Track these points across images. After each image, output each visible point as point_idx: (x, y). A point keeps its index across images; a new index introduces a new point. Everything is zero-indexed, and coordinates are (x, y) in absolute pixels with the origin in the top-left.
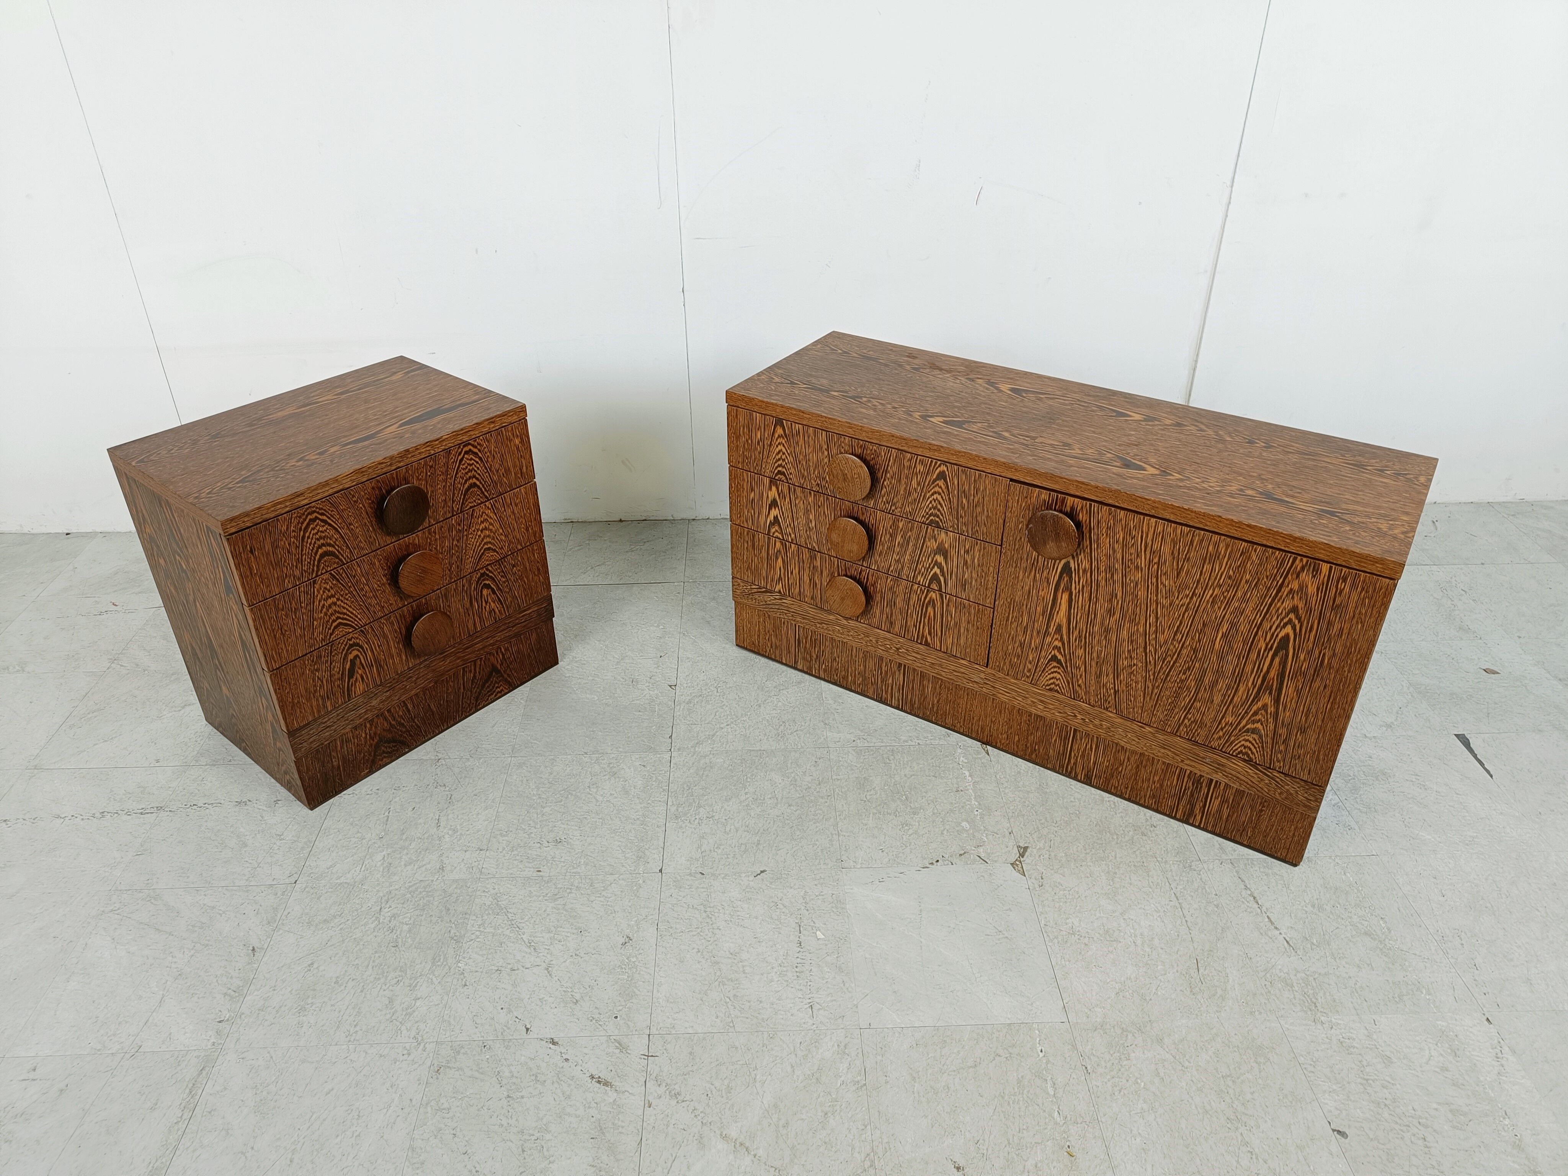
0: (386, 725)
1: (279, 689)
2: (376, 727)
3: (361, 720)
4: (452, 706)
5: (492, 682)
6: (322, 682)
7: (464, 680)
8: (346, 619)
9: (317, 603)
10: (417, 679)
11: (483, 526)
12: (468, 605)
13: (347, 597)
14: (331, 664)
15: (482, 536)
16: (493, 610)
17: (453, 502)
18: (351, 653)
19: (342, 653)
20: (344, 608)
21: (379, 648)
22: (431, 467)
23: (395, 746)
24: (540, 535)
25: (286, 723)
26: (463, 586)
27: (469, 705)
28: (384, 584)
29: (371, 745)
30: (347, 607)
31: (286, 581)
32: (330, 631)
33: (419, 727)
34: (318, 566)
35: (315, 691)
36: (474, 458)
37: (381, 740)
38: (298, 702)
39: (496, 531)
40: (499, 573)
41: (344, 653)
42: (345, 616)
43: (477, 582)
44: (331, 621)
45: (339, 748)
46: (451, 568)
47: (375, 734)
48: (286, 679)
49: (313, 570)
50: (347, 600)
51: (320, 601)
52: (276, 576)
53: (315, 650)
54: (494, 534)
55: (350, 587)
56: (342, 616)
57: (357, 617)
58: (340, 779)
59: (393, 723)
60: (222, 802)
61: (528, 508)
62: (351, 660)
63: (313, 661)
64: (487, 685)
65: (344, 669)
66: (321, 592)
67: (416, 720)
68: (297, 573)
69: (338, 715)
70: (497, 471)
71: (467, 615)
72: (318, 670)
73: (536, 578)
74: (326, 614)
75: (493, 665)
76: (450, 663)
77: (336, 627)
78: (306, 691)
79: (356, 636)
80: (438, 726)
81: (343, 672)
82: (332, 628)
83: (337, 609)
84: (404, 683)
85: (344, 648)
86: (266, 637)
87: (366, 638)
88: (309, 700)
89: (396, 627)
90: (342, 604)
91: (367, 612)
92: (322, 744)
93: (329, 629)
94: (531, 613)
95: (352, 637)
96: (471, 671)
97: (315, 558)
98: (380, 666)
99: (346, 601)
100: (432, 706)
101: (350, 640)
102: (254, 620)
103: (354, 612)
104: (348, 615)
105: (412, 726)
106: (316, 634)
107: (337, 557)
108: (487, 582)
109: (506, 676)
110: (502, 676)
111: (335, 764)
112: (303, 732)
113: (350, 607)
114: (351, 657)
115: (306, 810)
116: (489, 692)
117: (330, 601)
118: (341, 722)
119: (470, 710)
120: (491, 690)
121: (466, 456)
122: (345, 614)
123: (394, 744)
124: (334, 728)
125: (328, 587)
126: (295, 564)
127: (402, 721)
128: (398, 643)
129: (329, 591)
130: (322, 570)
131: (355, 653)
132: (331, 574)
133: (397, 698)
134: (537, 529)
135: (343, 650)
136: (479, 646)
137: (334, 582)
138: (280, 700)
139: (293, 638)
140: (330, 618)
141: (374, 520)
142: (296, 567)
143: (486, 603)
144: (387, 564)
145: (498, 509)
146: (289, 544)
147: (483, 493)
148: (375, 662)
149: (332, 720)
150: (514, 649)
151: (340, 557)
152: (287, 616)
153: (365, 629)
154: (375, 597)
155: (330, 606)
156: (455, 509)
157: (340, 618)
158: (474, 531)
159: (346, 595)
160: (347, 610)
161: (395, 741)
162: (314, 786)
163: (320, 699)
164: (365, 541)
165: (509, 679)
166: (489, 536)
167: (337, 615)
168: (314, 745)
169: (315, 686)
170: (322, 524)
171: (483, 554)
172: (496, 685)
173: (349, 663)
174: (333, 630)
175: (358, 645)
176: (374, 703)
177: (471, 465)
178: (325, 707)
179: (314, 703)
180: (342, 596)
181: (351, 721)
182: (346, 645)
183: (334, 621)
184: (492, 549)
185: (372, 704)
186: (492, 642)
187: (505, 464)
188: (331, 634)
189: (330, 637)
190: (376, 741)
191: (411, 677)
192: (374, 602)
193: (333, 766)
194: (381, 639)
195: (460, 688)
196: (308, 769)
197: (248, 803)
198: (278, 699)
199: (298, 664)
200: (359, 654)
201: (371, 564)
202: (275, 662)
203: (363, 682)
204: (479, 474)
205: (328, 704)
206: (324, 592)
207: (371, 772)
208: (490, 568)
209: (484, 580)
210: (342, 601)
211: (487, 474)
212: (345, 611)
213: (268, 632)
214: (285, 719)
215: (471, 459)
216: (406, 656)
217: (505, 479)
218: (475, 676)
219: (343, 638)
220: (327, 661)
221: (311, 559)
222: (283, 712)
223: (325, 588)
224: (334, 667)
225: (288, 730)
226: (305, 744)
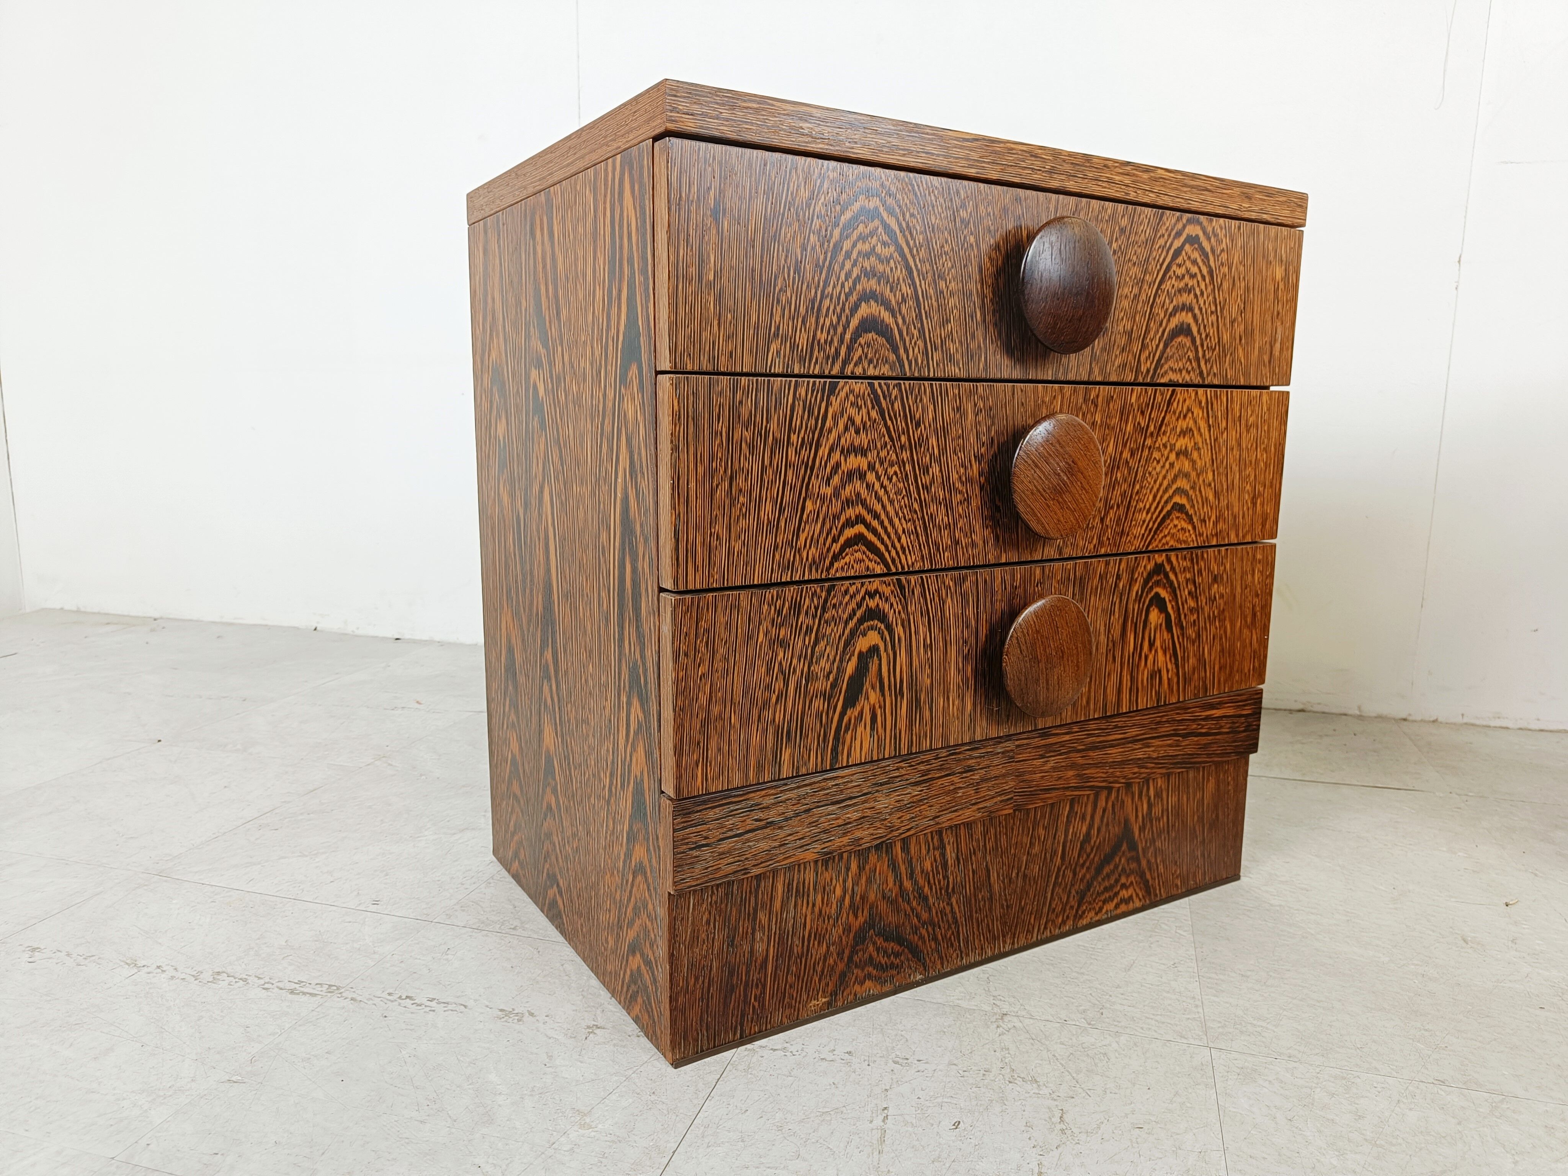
0: (891, 884)
1: (686, 655)
2: (869, 881)
3: (846, 840)
4: (1031, 895)
5: (1116, 867)
6: (786, 683)
7: (1066, 836)
8: (874, 532)
9: (824, 451)
10: (983, 780)
11: (1181, 443)
12: (1117, 632)
13: (891, 471)
14: (816, 642)
15: (1177, 468)
16: (1160, 671)
17: (1144, 347)
18: (864, 634)
19: (846, 623)
20: (879, 499)
21: (926, 652)
22: (1122, 231)
23: (897, 955)
24: (1272, 528)
25: (678, 765)
26: (1119, 577)
27: (1064, 910)
28: (970, 480)
29: (847, 929)
30: (885, 499)
31: (774, 347)
32: (836, 547)
33: (956, 921)
34: (850, 349)
35: (766, 704)
36: (1199, 260)
37: (870, 924)
38: (720, 717)
39: (1202, 472)
40: (1187, 581)
41: (851, 624)
42: (875, 523)
43: (1146, 582)
44: (843, 518)
45: (777, 904)
46: (1107, 513)
47: (863, 898)
48: (707, 631)
49: (837, 353)
50: (890, 479)
51: (831, 450)
52: (754, 318)
53: (792, 583)
54: (1198, 475)
55: (902, 447)
56: (868, 518)
57: (899, 540)
58: (760, 999)
59: (907, 884)
60: (471, 1003)
61: (1265, 449)
62: (861, 654)
63: (779, 613)
64: (1106, 870)
65: (841, 671)
66: (841, 426)
67: (954, 900)
68: (802, 340)
69: (800, 798)
70: (1232, 322)
71: (1110, 658)
72: (784, 644)
73: (1246, 632)
74: (836, 493)
75: (1127, 821)
76: (1054, 769)
77: (849, 543)
78: (745, 693)
79: (887, 591)
80: (994, 938)
81: (836, 680)
82: (842, 540)
83: (864, 493)
84: (955, 779)
85: (854, 612)
86: (692, 485)
87: (905, 607)
88: (745, 721)
89: (970, 612)
90: (877, 486)
91: (923, 539)
92: (746, 871)
93: (835, 540)
94: (1221, 717)
95: (877, 591)
96: (1083, 818)
97: (848, 322)
98: (915, 704)
99: (886, 482)
100: (994, 876)
101: (872, 595)
102: (676, 419)
103: (896, 521)
104: (882, 523)
105: (943, 912)
106: (803, 537)
107: (895, 350)
108: (1163, 594)
109: (1144, 863)
110: (1138, 861)
111: (760, 947)
112: (711, 814)
113: (891, 502)
114: (862, 644)
115: (658, 1065)
116: (1106, 889)
117: (855, 462)
118: (802, 822)
119: (1064, 922)
120: (1111, 887)
121: (1187, 247)
122: (876, 516)
123: (897, 948)
124: (781, 834)
125: (858, 420)
126: (802, 310)
127: (926, 889)
128: (966, 658)
129: (857, 432)
130: (855, 365)
131: (873, 638)
132: (871, 385)
133: (931, 813)
134: (1269, 509)
135: (851, 617)
136: (1115, 754)
137: (874, 414)
138: (682, 690)
139: (752, 521)
140: (843, 509)
141: (988, 292)
142: (804, 322)
143: (1151, 645)
144: (989, 430)
145: (1216, 418)
146: (804, 248)
147: (1198, 360)
148: (910, 688)
149: (781, 809)
150: (1173, 800)
151: (902, 351)
152: (752, 447)
153: (909, 582)
154: (949, 507)
155: (850, 475)
156: (1144, 369)
157: (864, 522)
158: (1165, 446)
159: (892, 465)
160: (884, 507)
161: (900, 940)
162: (698, 994)
163: (771, 730)
164: (961, 342)
165: (1148, 876)
166: (1187, 475)
167: (859, 509)
168: (726, 867)
169: (768, 687)
170: (885, 238)
171: (1169, 513)
172: (1123, 880)
173: (855, 659)
174: (843, 549)
175: (883, 618)
176: (884, 802)
177: (1193, 276)
178: (777, 760)
179: (756, 739)
180: (881, 463)
181: (825, 831)
182: (859, 606)
183: (849, 523)
184: (1187, 514)
185: (879, 806)
186: (1140, 755)
187: (1249, 315)
188: (836, 558)
189: (831, 564)
190: (861, 919)
191: (970, 769)
192: (941, 517)
193: (752, 952)
194: (935, 630)
195: (1055, 853)
196: (695, 937)
197: (527, 1018)
198: (677, 682)
199: (744, 603)
200: (882, 648)
201: (959, 409)
202: (696, 569)
203: (872, 729)
204: (1200, 309)
205: (786, 756)
206: (846, 429)
207: (831, 1009)
208: (1173, 559)
209: (1157, 583)
210: (878, 478)
211: (1214, 317)
212: (878, 508)
213: (700, 470)
214: (678, 751)
215: (1194, 262)
216: (974, 705)
217: (1240, 351)
218: (1088, 835)
219: (858, 583)
220: (809, 630)
221: (839, 318)
222: (679, 728)
223: (851, 419)
224: (822, 655)
225: (678, 789)
226: (706, 853)
